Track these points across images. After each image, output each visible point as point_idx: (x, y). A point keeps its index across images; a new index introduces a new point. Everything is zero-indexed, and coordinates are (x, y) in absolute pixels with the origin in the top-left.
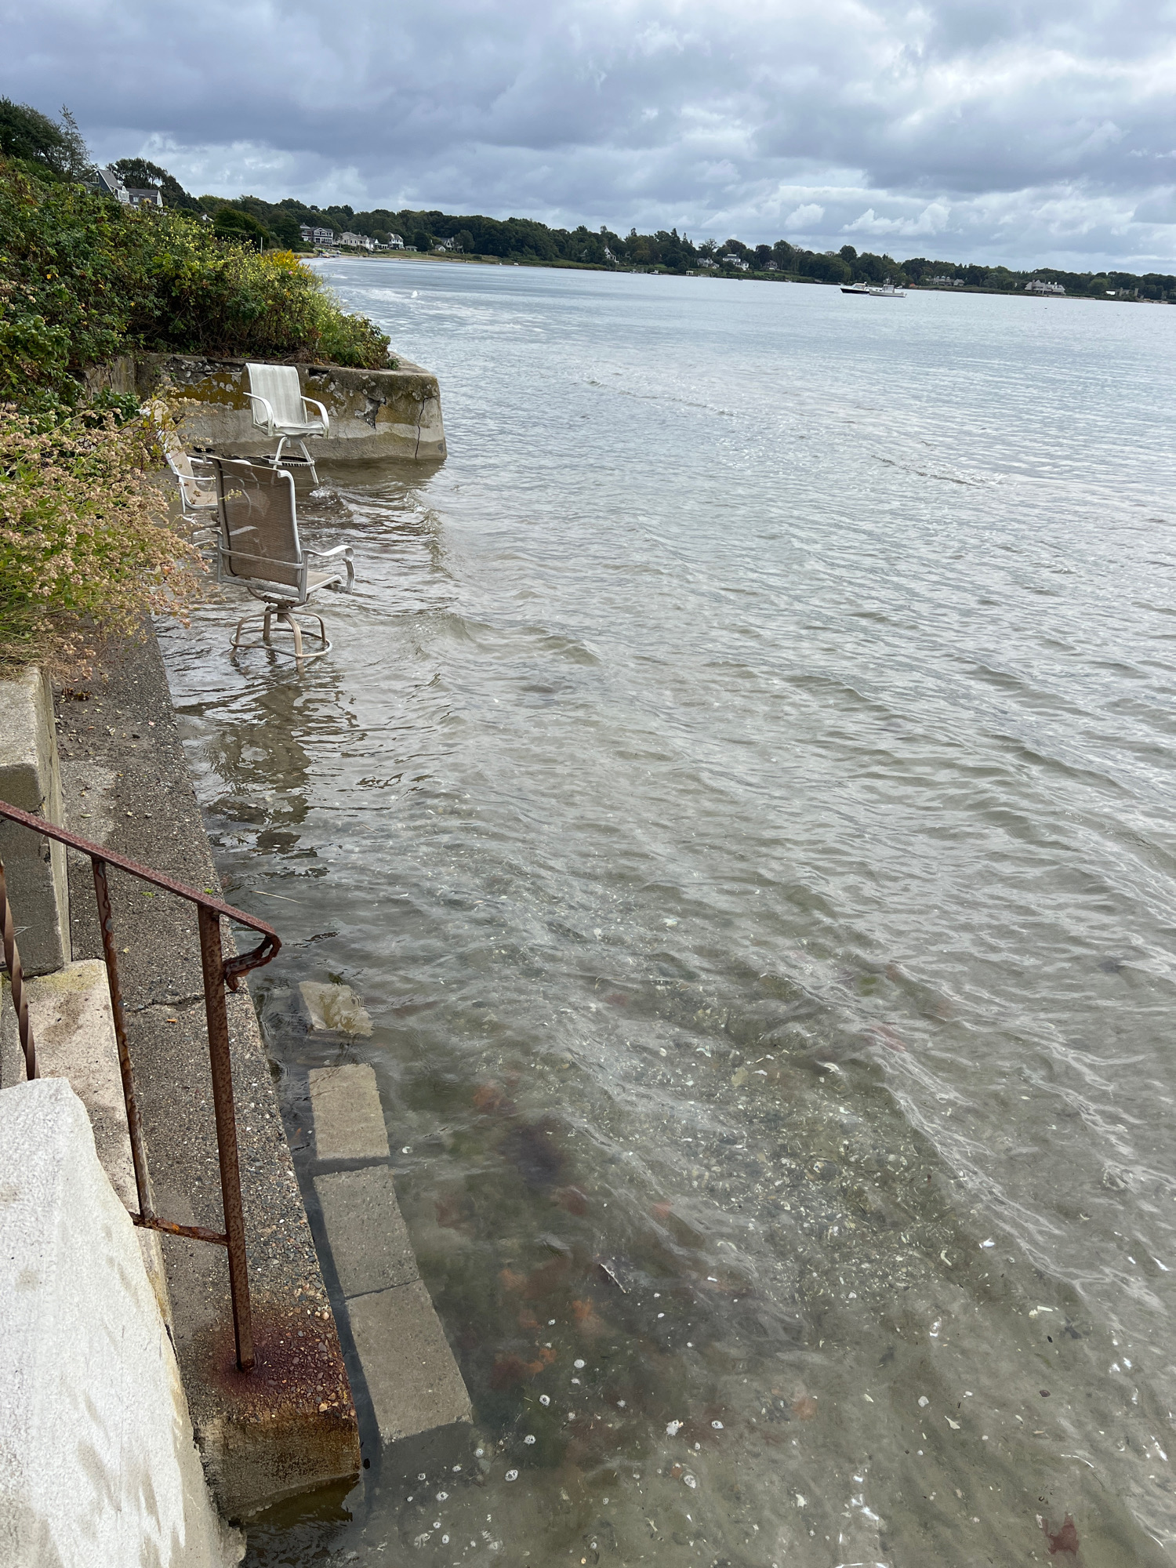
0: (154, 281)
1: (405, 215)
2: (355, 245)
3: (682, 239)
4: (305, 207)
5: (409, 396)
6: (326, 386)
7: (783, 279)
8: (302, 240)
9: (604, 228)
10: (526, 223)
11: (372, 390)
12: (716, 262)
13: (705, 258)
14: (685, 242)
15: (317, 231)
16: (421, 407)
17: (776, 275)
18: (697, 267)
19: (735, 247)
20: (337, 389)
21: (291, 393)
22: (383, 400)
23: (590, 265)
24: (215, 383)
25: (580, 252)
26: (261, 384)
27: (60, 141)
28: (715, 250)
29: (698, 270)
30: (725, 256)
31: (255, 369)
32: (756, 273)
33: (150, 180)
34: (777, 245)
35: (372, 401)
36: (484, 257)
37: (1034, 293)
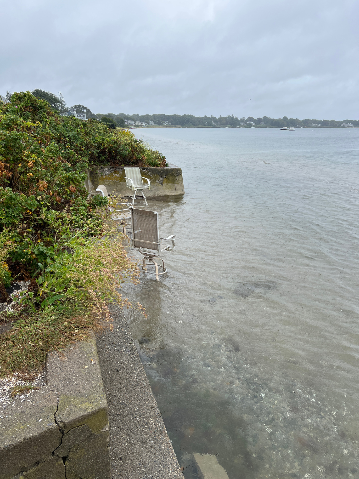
0: (96, 145)
1: (154, 116)
2: (139, 125)
3: (235, 117)
4: (126, 115)
5: (173, 175)
6: (148, 173)
7: (266, 127)
8: (125, 124)
9: (212, 116)
10: (189, 116)
11: (161, 174)
12: (245, 123)
13: (242, 122)
14: (236, 118)
15: (129, 121)
16: (176, 178)
17: (264, 126)
18: (240, 125)
19: (251, 119)
20: (151, 174)
21: (138, 176)
22: (165, 177)
23: (208, 126)
24: (114, 174)
25: (205, 123)
26: (129, 174)
27: (58, 101)
28: (245, 120)
29: (240, 126)
30: (248, 121)
31: (127, 169)
32: (258, 126)
33: (83, 110)
34: (264, 117)
35: (162, 177)
36: (177, 126)
37: (343, 127)
